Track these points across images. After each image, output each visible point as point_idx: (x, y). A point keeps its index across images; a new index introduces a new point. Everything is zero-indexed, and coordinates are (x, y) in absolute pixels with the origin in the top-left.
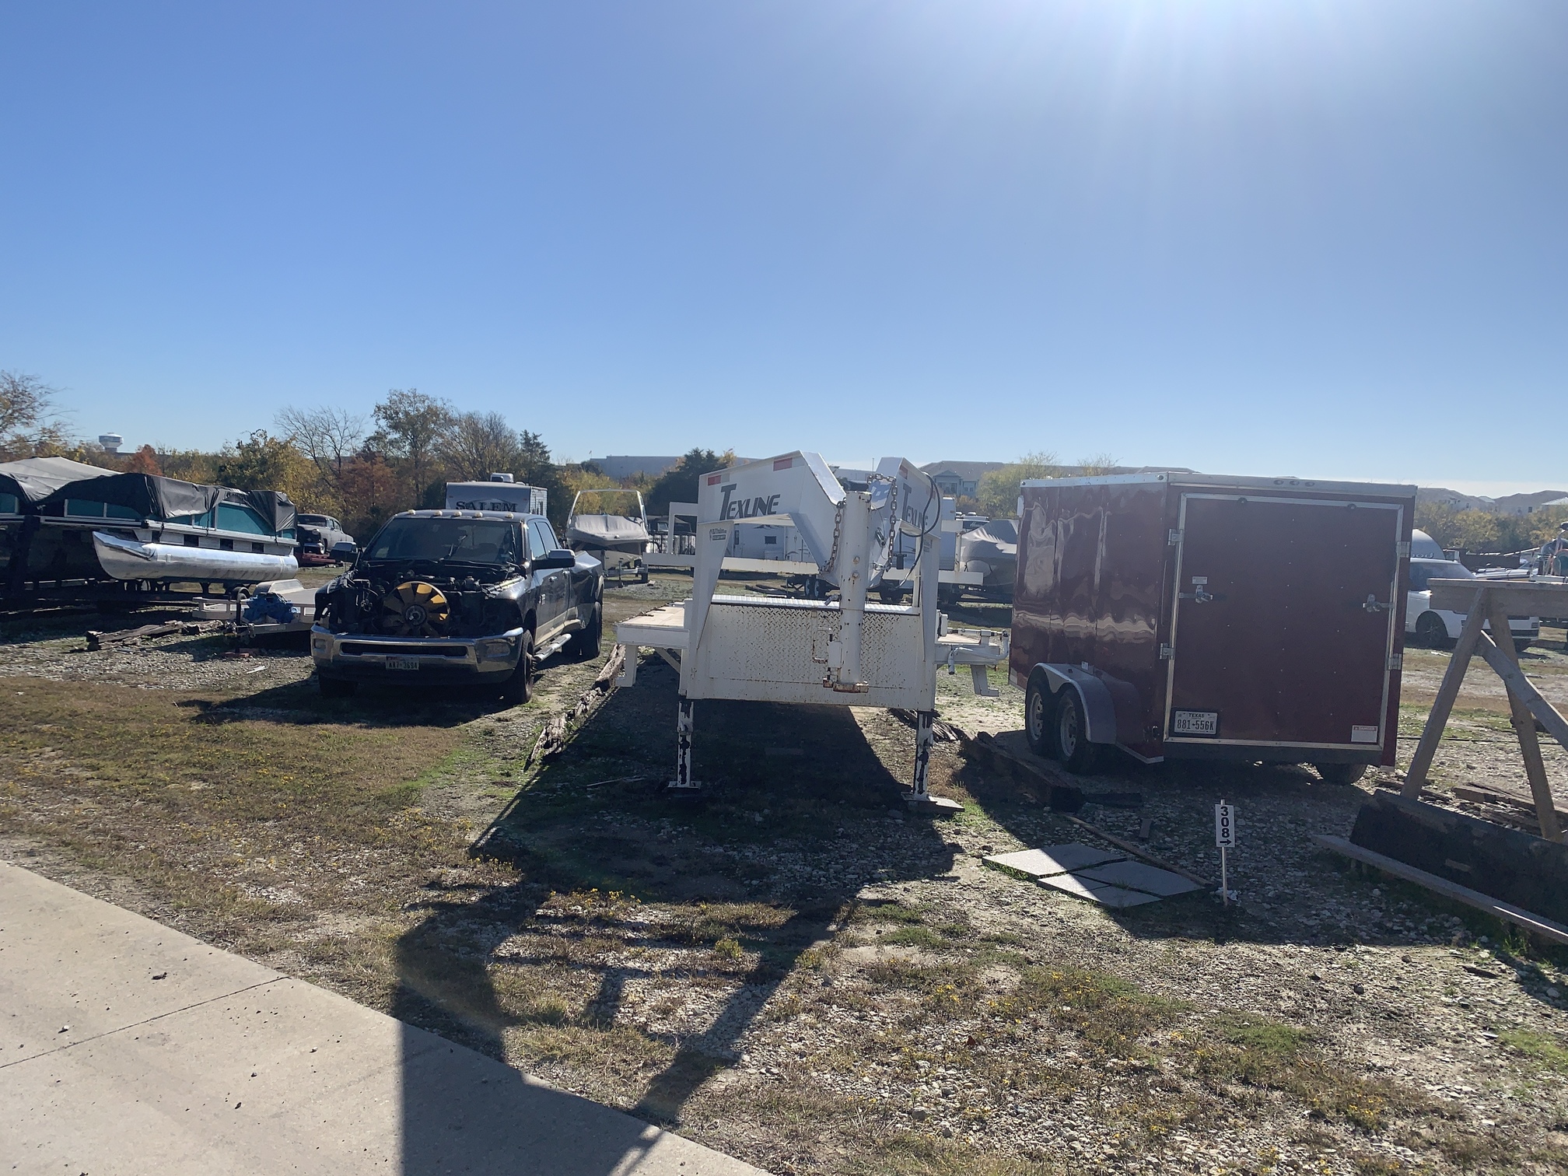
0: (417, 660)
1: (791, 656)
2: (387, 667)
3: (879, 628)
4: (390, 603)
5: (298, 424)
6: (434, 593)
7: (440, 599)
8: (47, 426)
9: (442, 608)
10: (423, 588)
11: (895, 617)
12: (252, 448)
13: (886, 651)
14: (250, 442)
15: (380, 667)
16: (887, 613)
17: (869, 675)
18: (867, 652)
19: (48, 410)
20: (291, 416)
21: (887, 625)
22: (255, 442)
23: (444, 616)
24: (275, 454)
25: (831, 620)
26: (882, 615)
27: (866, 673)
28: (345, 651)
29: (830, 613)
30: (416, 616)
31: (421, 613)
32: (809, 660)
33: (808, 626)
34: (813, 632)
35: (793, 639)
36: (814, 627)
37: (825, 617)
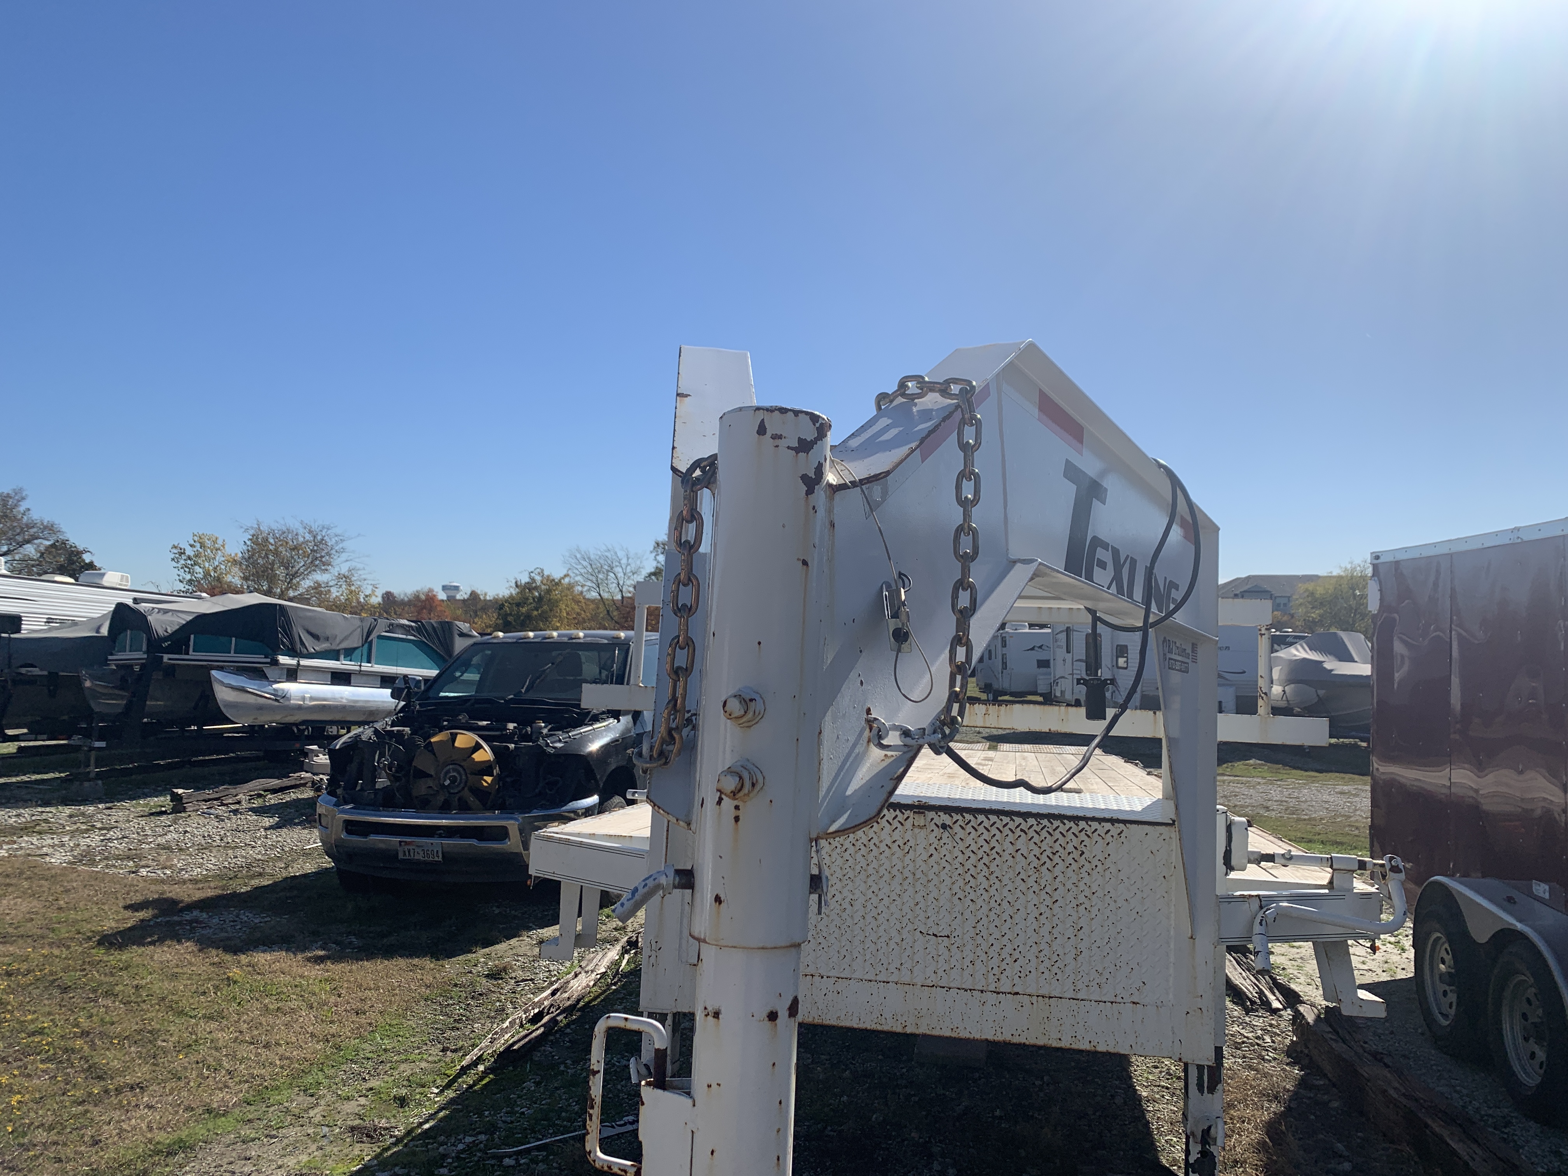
1: (869, 918)
2: (401, 856)
3: (1076, 855)
5: (585, 563)
6: (478, 747)
7: (485, 754)
8: (342, 572)
9: (486, 768)
10: (464, 739)
11: (1115, 829)
12: (529, 587)
13: (1094, 911)
14: (527, 580)
16: (1094, 819)
17: (1055, 970)
18: (1048, 913)
19: (344, 556)
20: (578, 556)
21: (1095, 849)
22: (533, 580)
23: (489, 779)
24: (549, 591)
25: (961, 833)
26: (1082, 824)
27: (1047, 963)
28: (349, 832)
29: (956, 817)
30: (453, 780)
31: (459, 773)
32: (910, 927)
33: (907, 849)
34: (919, 862)
35: (872, 878)
36: (920, 849)
37: (944, 826)
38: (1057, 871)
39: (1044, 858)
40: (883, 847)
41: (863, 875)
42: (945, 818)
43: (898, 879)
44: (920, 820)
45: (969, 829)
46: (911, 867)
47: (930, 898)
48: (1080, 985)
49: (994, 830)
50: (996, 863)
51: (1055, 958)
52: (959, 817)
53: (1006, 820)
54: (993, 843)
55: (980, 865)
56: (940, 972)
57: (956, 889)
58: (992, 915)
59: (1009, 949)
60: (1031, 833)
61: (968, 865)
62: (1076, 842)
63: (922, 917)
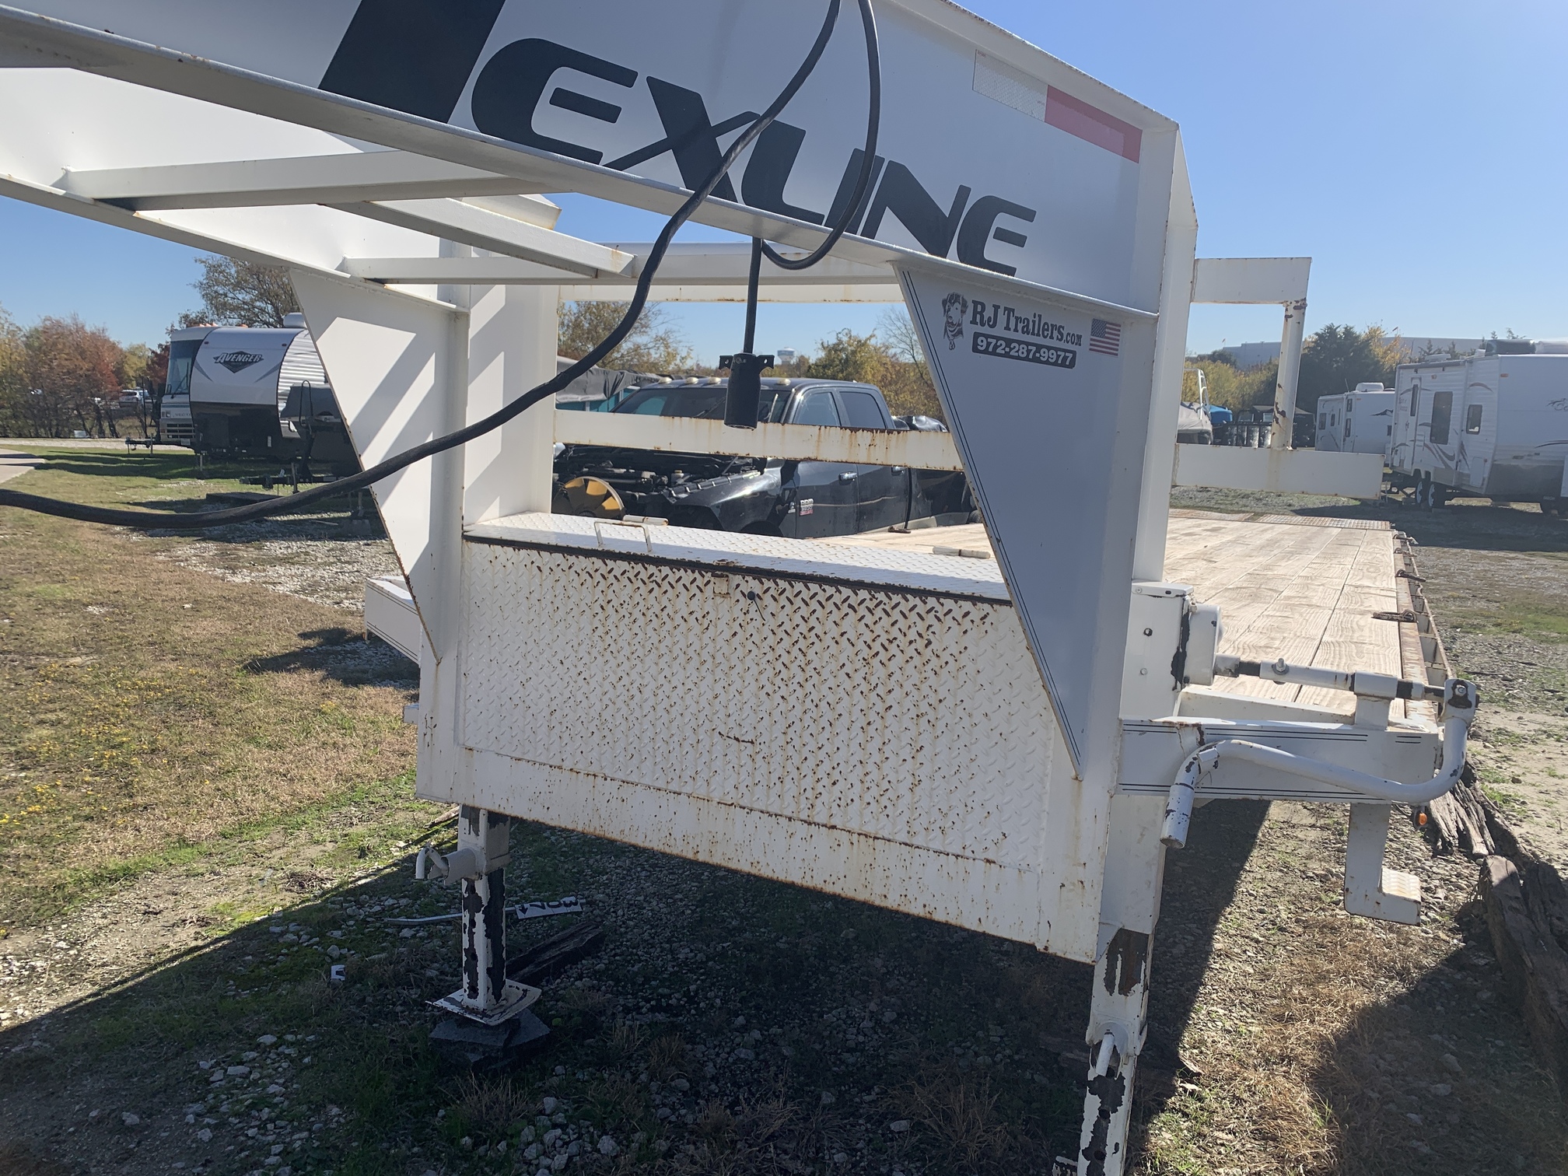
1: (660, 710)
3: (920, 644)
5: (899, 324)
10: (596, 487)
12: (836, 349)
14: (835, 341)
16: (947, 595)
17: (884, 801)
18: (878, 723)
21: (947, 638)
22: (840, 342)
24: (854, 353)
25: (773, 606)
26: (932, 601)
27: (875, 791)
29: (768, 584)
32: (707, 726)
33: (706, 622)
34: (720, 642)
35: (665, 658)
36: (722, 625)
37: (752, 596)
38: (893, 666)
39: (876, 647)
40: (678, 620)
41: (653, 656)
42: (753, 585)
43: (695, 663)
44: (721, 586)
45: (783, 600)
46: (710, 648)
47: (732, 690)
48: (916, 827)
49: (814, 605)
50: (815, 648)
51: (885, 785)
52: (771, 584)
53: (831, 590)
54: (813, 622)
55: (795, 651)
56: (742, 788)
57: (763, 680)
58: (807, 720)
59: (826, 767)
60: (862, 610)
61: (780, 650)
62: (921, 626)
63: (721, 715)
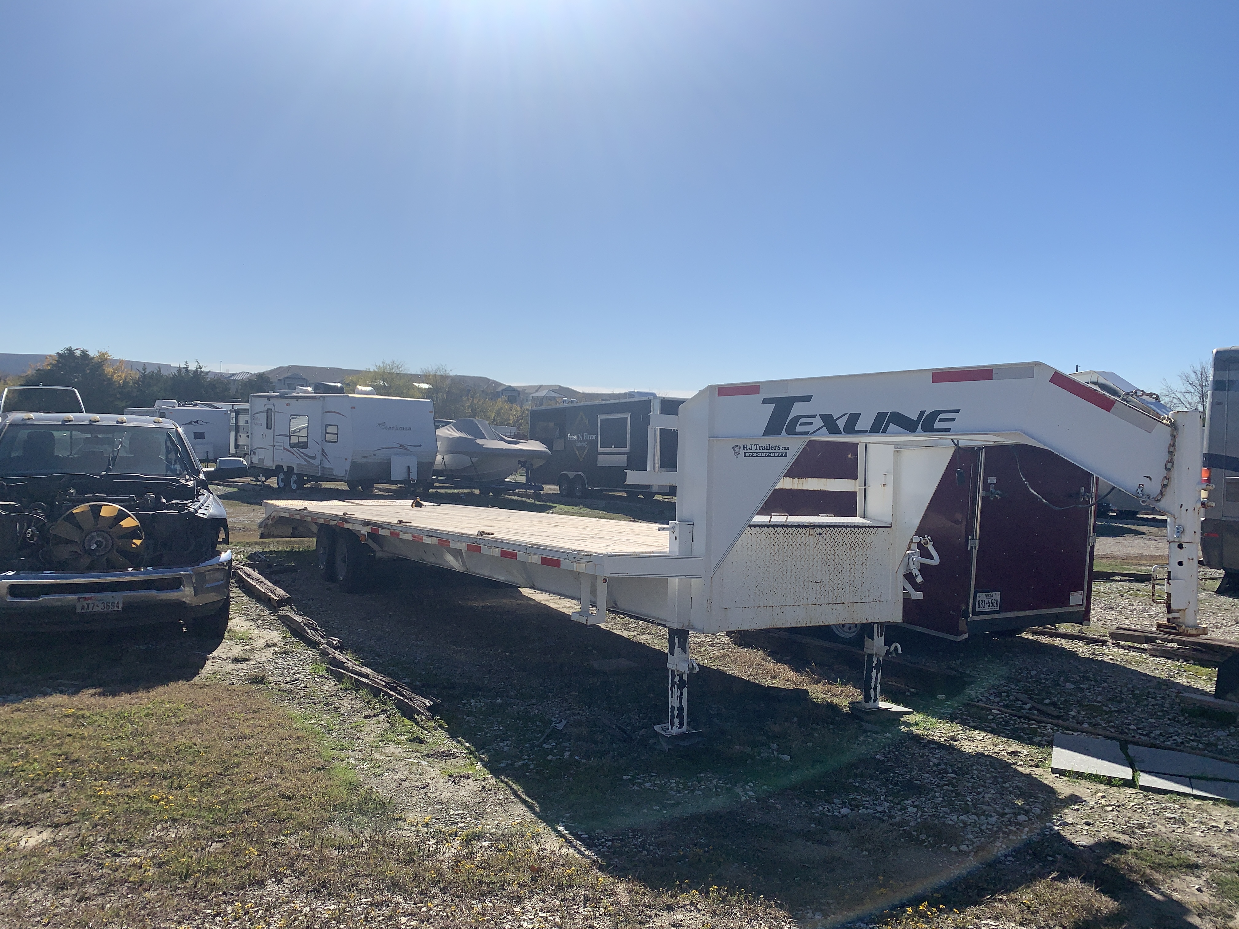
0: (119, 598)
1: (793, 578)
2: (78, 610)
4: (62, 529)
6: (123, 515)
7: (129, 522)
9: (133, 533)
10: (109, 510)
11: (874, 530)
13: (868, 565)
15: (68, 612)
16: (868, 527)
17: (855, 591)
18: (853, 568)
21: (868, 539)
23: (138, 542)
27: (853, 589)
28: (14, 595)
30: (99, 544)
31: (104, 538)
32: (807, 580)
33: (807, 545)
34: (811, 551)
35: (794, 560)
36: (811, 545)
37: (820, 534)
38: (856, 550)
39: (852, 545)
40: (798, 545)
42: (819, 530)
43: (803, 559)
44: (812, 532)
45: (828, 534)
46: (808, 554)
47: (815, 566)
48: (863, 597)
49: (836, 534)
50: (837, 548)
51: (855, 586)
52: (825, 529)
53: (840, 529)
54: (836, 540)
55: (832, 550)
56: (818, 598)
57: (823, 561)
58: (835, 571)
59: (840, 585)
60: (848, 534)
61: (828, 550)
62: (862, 537)
63: (811, 575)
